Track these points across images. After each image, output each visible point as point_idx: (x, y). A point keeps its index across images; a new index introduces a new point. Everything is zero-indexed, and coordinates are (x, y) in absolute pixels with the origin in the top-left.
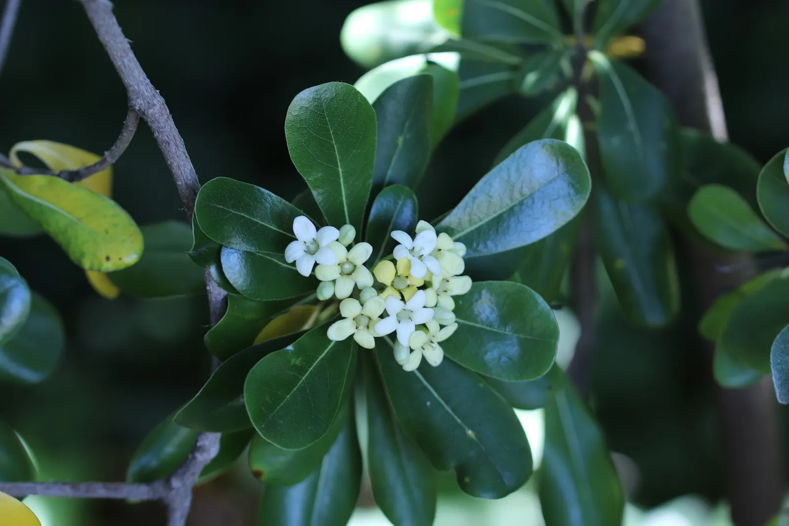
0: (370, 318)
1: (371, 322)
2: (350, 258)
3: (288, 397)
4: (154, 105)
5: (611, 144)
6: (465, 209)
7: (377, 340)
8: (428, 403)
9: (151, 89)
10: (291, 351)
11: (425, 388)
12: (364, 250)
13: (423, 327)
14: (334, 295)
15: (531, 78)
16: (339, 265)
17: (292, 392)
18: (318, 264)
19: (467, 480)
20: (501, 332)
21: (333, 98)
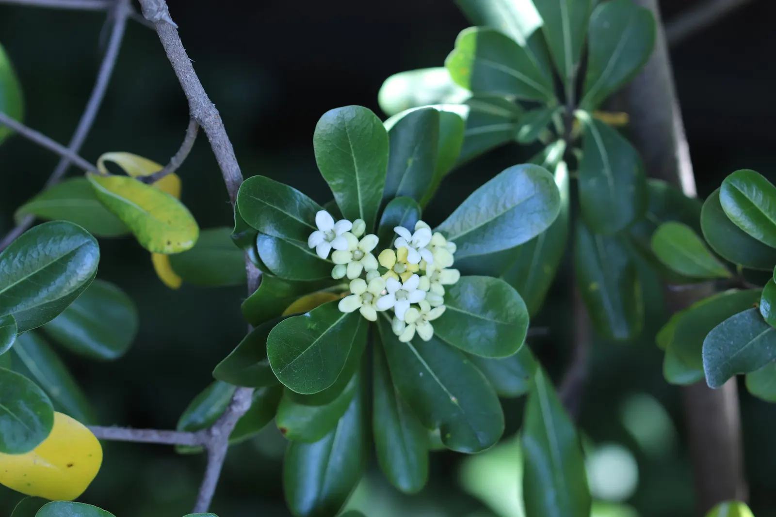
0: (373, 296)
1: (374, 298)
2: (361, 247)
3: (304, 352)
4: (210, 115)
5: (589, 185)
6: (458, 217)
7: (379, 314)
8: (421, 374)
9: (208, 102)
10: (308, 317)
11: (419, 362)
12: (372, 241)
13: (416, 305)
14: (346, 275)
15: (525, 130)
16: (351, 252)
17: (307, 350)
18: (335, 250)
19: (448, 436)
20: (482, 317)
21: (354, 118)
